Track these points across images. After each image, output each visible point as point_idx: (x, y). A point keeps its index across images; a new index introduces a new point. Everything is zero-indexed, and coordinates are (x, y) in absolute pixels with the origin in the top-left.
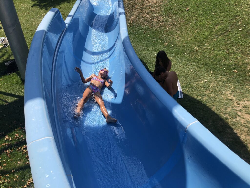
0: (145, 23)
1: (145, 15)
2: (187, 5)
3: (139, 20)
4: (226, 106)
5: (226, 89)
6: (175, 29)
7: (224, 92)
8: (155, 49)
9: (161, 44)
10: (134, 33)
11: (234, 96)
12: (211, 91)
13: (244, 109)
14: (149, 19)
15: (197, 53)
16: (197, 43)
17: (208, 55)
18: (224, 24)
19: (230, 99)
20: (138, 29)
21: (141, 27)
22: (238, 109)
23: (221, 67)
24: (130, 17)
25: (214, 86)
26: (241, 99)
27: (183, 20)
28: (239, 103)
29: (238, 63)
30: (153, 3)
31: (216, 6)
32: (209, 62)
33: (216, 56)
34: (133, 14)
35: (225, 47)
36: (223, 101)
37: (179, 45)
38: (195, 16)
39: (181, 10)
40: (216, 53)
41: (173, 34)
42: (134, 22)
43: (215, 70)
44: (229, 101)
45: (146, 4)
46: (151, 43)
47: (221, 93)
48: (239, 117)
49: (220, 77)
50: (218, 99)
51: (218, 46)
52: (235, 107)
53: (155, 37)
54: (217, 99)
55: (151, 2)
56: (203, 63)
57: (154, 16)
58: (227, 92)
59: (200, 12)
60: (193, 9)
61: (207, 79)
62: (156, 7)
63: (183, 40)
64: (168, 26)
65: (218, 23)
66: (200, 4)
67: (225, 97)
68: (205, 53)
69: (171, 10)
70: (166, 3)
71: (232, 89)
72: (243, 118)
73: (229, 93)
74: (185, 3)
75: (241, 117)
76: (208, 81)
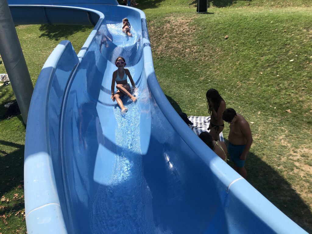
0: (175, 54)
1: (175, 45)
2: (226, 33)
3: (168, 51)
4: (280, 155)
5: (279, 133)
6: (212, 61)
7: (275, 137)
8: (188, 85)
9: (195, 79)
10: (162, 66)
11: (289, 142)
12: (260, 136)
13: (303, 158)
14: (181, 49)
15: (240, 89)
16: (239, 77)
17: (253, 92)
18: (272, 54)
19: (284, 146)
20: (168, 61)
21: (170, 59)
22: (295, 159)
23: (271, 106)
24: (158, 48)
25: (263, 129)
26: (299, 145)
27: (221, 50)
28: (296, 150)
29: (292, 100)
30: (184, 31)
31: (261, 33)
32: (255, 100)
33: (263, 92)
34: (161, 44)
35: (275, 82)
36: (275, 148)
37: (217, 80)
38: (235, 45)
39: (219, 39)
40: (263, 88)
41: (210, 67)
42: (162, 53)
43: (264, 109)
44: (283, 148)
45: (177, 31)
46: (183, 78)
47: (272, 138)
48: (297, 168)
49: (271, 119)
50: (269, 147)
51: (266, 81)
52: (291, 156)
53: (188, 71)
54: (267, 146)
55: (182, 30)
56: (249, 102)
57: (186, 46)
58: (280, 137)
59: (242, 40)
60: (233, 37)
61: (254, 122)
62: (189, 35)
63: (222, 73)
64: (204, 57)
65: (263, 54)
66: (241, 31)
67: (278, 144)
68: (250, 89)
69: (207, 38)
70: (200, 30)
71: (286, 133)
72: (302, 170)
73: (283, 139)
74: (223, 30)
75: (299, 169)
76: (256, 124)
